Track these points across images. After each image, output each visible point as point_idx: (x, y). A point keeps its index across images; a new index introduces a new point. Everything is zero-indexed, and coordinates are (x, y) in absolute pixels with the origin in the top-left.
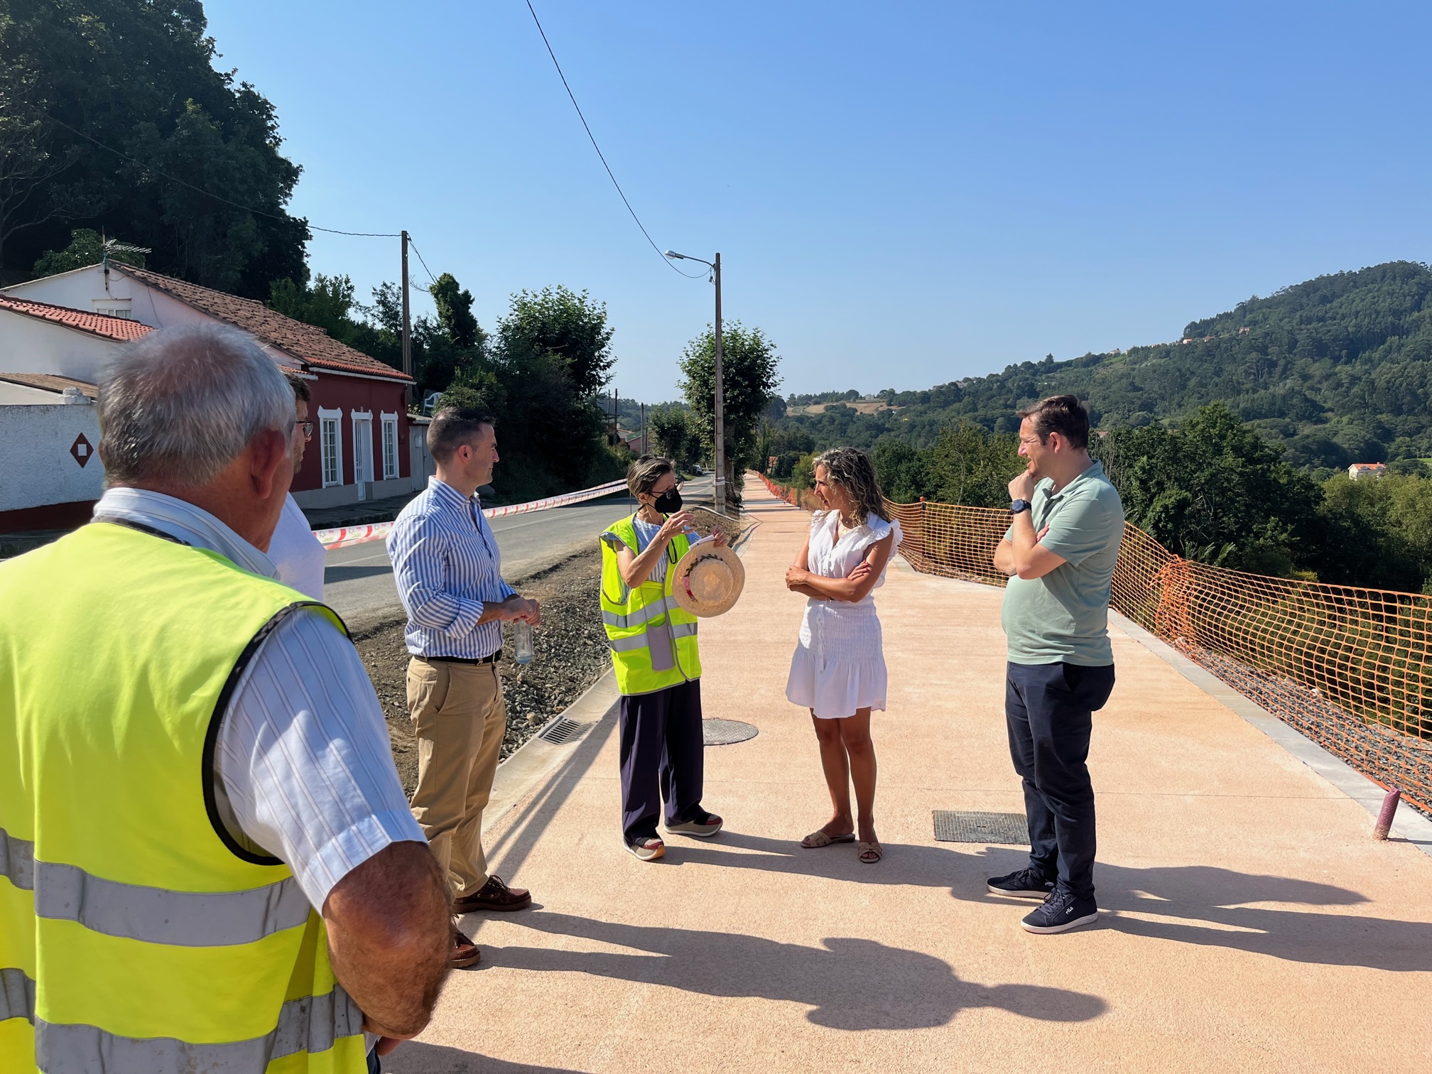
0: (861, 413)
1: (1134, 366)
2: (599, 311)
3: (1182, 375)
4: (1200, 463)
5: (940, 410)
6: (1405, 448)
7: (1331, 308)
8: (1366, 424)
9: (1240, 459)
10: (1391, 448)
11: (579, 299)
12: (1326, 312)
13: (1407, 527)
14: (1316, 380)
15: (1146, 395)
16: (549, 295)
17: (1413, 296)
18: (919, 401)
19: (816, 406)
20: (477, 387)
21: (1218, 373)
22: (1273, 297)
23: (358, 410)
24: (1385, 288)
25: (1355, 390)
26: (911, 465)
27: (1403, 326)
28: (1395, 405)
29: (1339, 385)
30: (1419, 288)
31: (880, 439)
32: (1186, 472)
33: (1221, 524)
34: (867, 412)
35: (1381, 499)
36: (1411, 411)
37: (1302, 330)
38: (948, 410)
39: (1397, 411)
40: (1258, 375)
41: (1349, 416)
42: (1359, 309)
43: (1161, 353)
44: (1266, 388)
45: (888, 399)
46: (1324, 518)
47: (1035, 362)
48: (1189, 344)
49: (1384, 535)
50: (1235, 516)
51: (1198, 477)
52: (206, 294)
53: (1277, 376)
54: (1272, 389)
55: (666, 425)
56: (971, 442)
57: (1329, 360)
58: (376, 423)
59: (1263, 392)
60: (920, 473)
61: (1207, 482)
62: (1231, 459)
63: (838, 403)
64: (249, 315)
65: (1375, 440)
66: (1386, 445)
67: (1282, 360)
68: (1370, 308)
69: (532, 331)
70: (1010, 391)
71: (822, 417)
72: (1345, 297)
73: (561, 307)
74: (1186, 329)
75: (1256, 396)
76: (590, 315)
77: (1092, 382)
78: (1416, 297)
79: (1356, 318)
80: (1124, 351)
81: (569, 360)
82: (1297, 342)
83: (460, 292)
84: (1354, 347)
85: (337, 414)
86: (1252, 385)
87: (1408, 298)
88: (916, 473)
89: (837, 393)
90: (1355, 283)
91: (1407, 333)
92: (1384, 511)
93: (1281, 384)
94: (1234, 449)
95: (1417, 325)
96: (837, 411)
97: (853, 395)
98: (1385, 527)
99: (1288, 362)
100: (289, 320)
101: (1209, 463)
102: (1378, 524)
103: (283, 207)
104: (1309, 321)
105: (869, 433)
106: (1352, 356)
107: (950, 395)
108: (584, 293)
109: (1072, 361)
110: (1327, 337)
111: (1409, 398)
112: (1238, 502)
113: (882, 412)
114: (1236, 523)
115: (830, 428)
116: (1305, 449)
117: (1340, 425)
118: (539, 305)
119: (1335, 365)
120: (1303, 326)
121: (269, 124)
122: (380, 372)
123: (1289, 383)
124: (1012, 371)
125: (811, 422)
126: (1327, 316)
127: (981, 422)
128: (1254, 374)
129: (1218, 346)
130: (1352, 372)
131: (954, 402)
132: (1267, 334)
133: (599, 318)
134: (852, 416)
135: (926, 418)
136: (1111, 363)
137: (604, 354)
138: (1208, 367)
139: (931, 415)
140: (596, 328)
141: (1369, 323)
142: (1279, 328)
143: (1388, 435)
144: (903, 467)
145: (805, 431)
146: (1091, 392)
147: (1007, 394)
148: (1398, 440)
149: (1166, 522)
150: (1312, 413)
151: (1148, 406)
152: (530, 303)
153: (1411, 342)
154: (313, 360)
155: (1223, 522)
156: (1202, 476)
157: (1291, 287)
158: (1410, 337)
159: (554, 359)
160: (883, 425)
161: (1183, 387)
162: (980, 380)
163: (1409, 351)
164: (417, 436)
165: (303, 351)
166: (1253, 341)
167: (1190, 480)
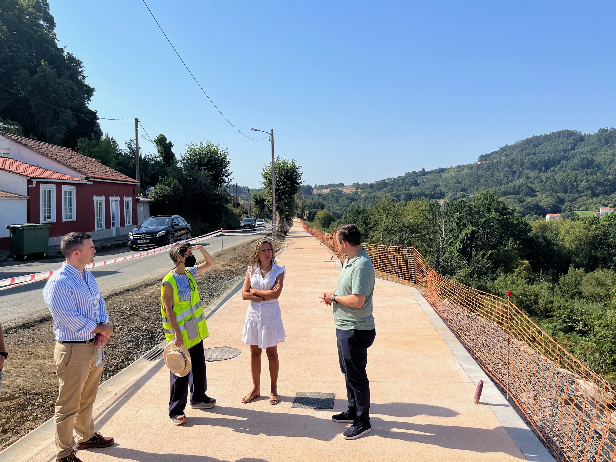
0: (345, 193)
1: (458, 173)
2: (225, 152)
3: (478, 177)
4: (481, 215)
5: (378, 191)
6: (569, 207)
7: (538, 149)
8: (553, 197)
9: (497, 214)
10: (563, 207)
11: (216, 147)
12: (536, 151)
13: (566, 241)
14: (532, 179)
15: (463, 185)
16: (203, 145)
17: (572, 144)
18: (369, 187)
19: (326, 190)
20: (169, 185)
21: (492, 176)
22: (514, 145)
23: (113, 196)
24: (560, 141)
25: (548, 183)
26: (363, 215)
27: (567, 157)
28: (565, 189)
29: (542, 181)
30: (574, 141)
31: (353, 203)
32: (475, 219)
33: (490, 241)
34: (347, 192)
35: (555, 230)
36: (571, 192)
37: (526, 158)
38: (381, 191)
39: (566, 192)
40: (509, 177)
41: (546, 194)
42: (549, 149)
43: (469, 168)
44: (512, 182)
45: (356, 187)
46: (532, 238)
47: (417, 171)
48: (481, 164)
49: (557, 245)
50: (495, 237)
51: (480, 221)
52: (44, 146)
53: (516, 177)
54: (514, 183)
55: (258, 199)
56: (388, 206)
57: (537, 171)
58: (122, 202)
59: (510, 184)
60: (367, 219)
61: (484, 223)
62: (494, 214)
63: (335, 188)
64: (63, 155)
65: (557, 204)
66: (561, 206)
67: (518, 171)
68: (554, 149)
69: (195, 160)
70: (407, 183)
71: (328, 194)
72: (543, 145)
73: (208, 150)
74: (479, 158)
75: (508, 186)
76: (221, 153)
77: (441, 180)
78: (573, 144)
79: (548, 153)
80: (454, 167)
81: (211, 173)
82: (524, 163)
83: (167, 142)
84: (547, 165)
85: (103, 198)
86: (506, 181)
87: (570, 145)
88: (366, 219)
89: (335, 184)
90: (548, 139)
91: (569, 159)
92: (556, 235)
93: (518, 181)
94: (495, 209)
95: (573, 156)
96: (335, 192)
97: (342, 185)
98: (557, 242)
99: (521, 172)
100: (84, 156)
101: (485, 215)
102: (554, 241)
103: (87, 105)
104: (529, 154)
105: (348, 201)
106: (547, 169)
107: (382, 185)
108: (218, 144)
109: (433, 171)
110: (536, 161)
111: (570, 186)
112: (496, 232)
113: (354, 192)
114: (496, 240)
115: (331, 199)
116: (528, 208)
117: (542, 198)
118: (199, 149)
119: (540, 173)
120: (526, 157)
121: (80, 70)
122: (123, 180)
123: (521, 180)
124: (408, 175)
125: (324, 196)
126: (536, 152)
127: (395, 196)
128: (507, 176)
129: (492, 165)
130: (547, 176)
131: (384, 188)
132: (512, 160)
133: (225, 155)
134: (341, 194)
135: (372, 195)
136: (449, 172)
137: (227, 170)
138: (488, 174)
139: (374, 194)
140: (223, 159)
141: (553, 155)
142: (517, 157)
143: (562, 202)
144: (360, 217)
145: (321, 200)
146: (441, 184)
147: (406, 185)
148: (566, 204)
149: (467, 240)
150: (531, 192)
151: (464, 190)
152: (194, 148)
153: (571, 163)
154: (91, 175)
155: (491, 240)
156: (482, 221)
157: (521, 140)
158: (571, 161)
159: (204, 172)
160: (354, 198)
161: (479, 182)
162: (394, 179)
163: (570, 167)
164: (141, 207)
165: (87, 171)
166: (506, 163)
167: (477, 222)
